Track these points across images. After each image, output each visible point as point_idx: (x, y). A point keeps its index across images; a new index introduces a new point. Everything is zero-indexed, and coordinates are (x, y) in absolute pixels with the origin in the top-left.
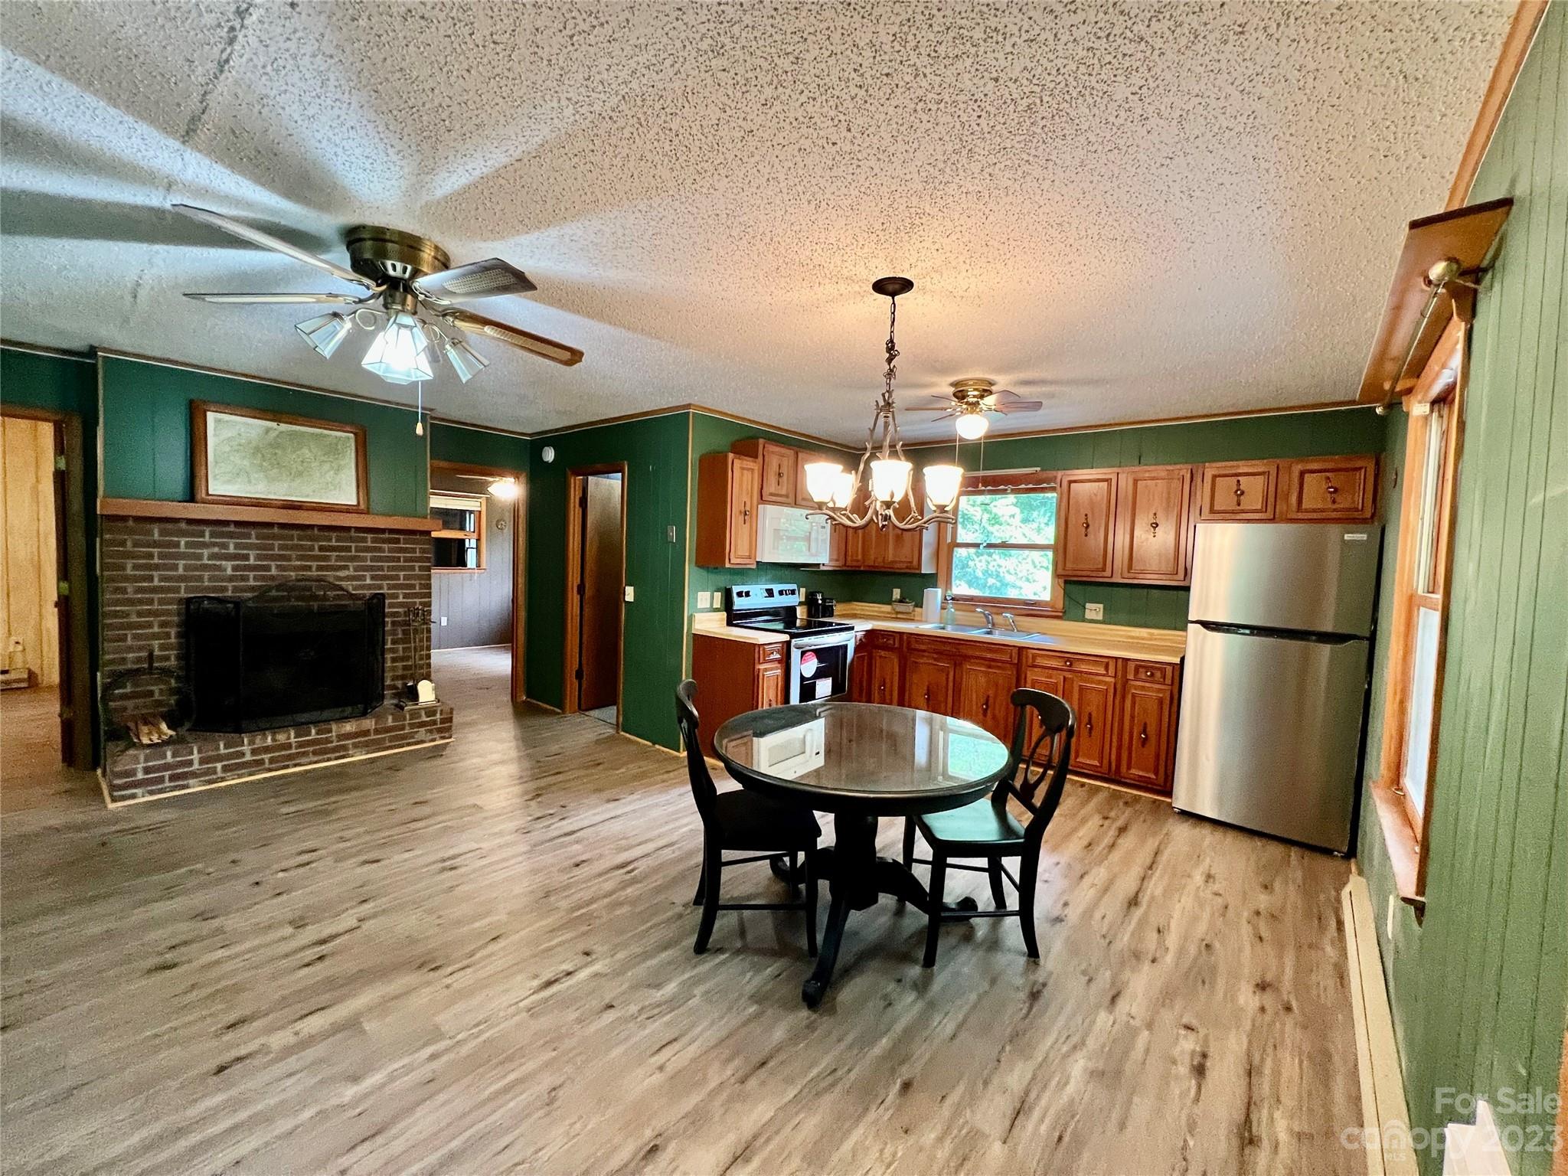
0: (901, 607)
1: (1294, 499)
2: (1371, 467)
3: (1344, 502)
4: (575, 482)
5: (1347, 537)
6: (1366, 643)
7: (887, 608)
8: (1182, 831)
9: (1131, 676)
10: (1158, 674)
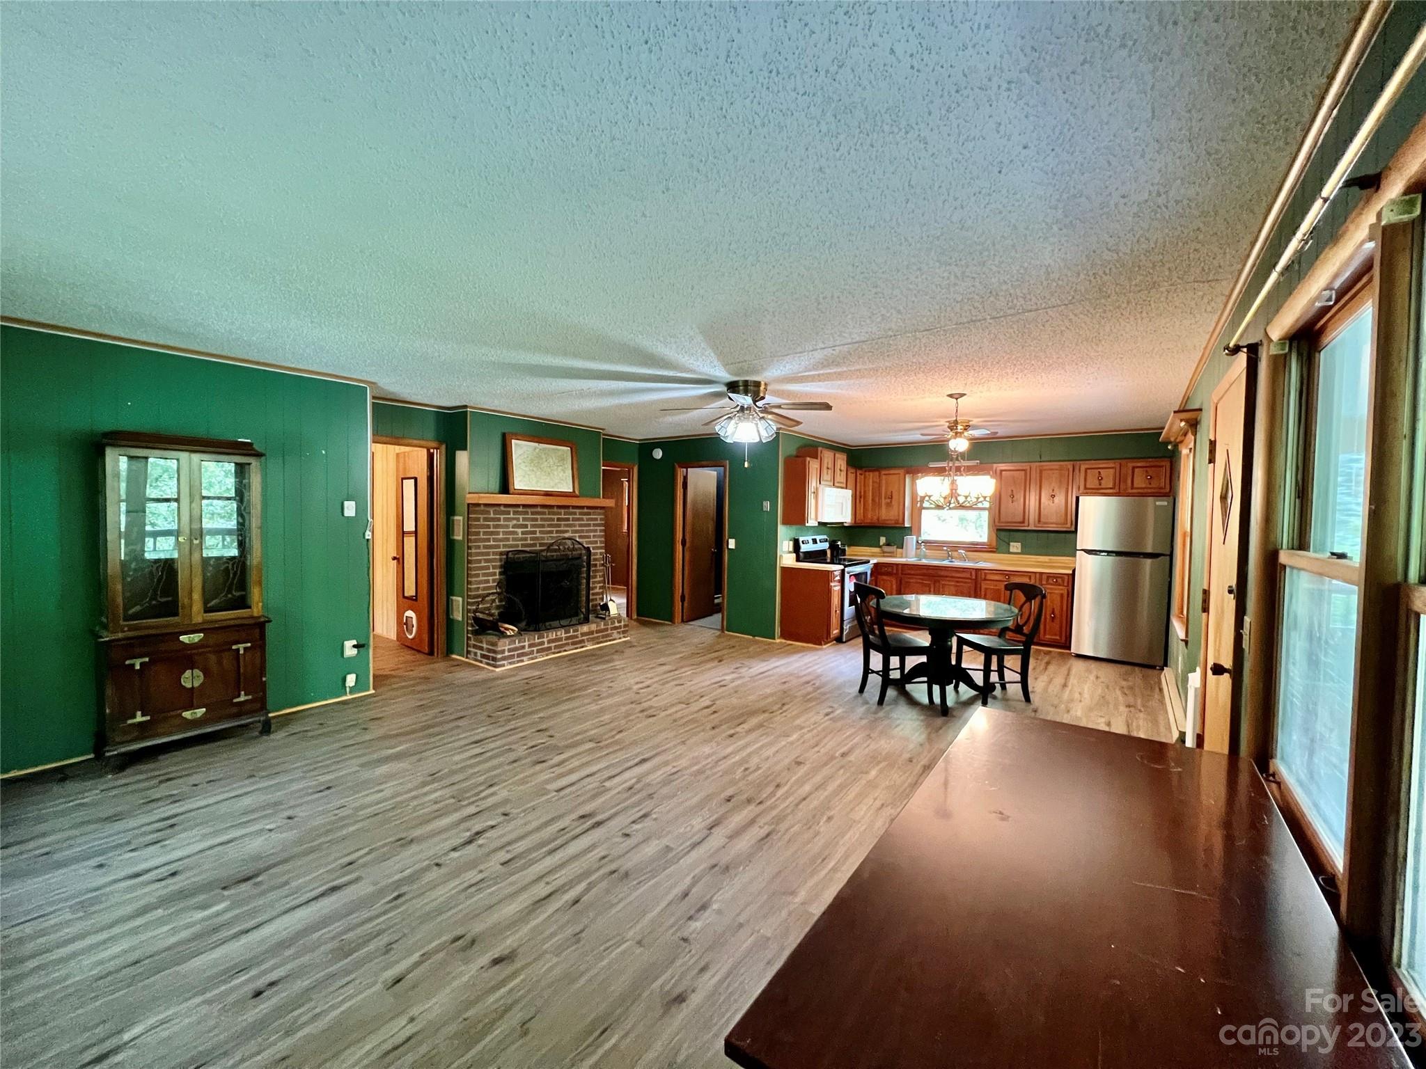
0: (887, 549)
1: (1129, 482)
2: (1168, 465)
3: (1155, 484)
4: (681, 472)
5: (1158, 503)
6: (1168, 558)
7: (877, 550)
8: (1078, 666)
9: (1044, 582)
10: (1059, 580)
